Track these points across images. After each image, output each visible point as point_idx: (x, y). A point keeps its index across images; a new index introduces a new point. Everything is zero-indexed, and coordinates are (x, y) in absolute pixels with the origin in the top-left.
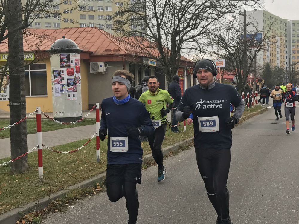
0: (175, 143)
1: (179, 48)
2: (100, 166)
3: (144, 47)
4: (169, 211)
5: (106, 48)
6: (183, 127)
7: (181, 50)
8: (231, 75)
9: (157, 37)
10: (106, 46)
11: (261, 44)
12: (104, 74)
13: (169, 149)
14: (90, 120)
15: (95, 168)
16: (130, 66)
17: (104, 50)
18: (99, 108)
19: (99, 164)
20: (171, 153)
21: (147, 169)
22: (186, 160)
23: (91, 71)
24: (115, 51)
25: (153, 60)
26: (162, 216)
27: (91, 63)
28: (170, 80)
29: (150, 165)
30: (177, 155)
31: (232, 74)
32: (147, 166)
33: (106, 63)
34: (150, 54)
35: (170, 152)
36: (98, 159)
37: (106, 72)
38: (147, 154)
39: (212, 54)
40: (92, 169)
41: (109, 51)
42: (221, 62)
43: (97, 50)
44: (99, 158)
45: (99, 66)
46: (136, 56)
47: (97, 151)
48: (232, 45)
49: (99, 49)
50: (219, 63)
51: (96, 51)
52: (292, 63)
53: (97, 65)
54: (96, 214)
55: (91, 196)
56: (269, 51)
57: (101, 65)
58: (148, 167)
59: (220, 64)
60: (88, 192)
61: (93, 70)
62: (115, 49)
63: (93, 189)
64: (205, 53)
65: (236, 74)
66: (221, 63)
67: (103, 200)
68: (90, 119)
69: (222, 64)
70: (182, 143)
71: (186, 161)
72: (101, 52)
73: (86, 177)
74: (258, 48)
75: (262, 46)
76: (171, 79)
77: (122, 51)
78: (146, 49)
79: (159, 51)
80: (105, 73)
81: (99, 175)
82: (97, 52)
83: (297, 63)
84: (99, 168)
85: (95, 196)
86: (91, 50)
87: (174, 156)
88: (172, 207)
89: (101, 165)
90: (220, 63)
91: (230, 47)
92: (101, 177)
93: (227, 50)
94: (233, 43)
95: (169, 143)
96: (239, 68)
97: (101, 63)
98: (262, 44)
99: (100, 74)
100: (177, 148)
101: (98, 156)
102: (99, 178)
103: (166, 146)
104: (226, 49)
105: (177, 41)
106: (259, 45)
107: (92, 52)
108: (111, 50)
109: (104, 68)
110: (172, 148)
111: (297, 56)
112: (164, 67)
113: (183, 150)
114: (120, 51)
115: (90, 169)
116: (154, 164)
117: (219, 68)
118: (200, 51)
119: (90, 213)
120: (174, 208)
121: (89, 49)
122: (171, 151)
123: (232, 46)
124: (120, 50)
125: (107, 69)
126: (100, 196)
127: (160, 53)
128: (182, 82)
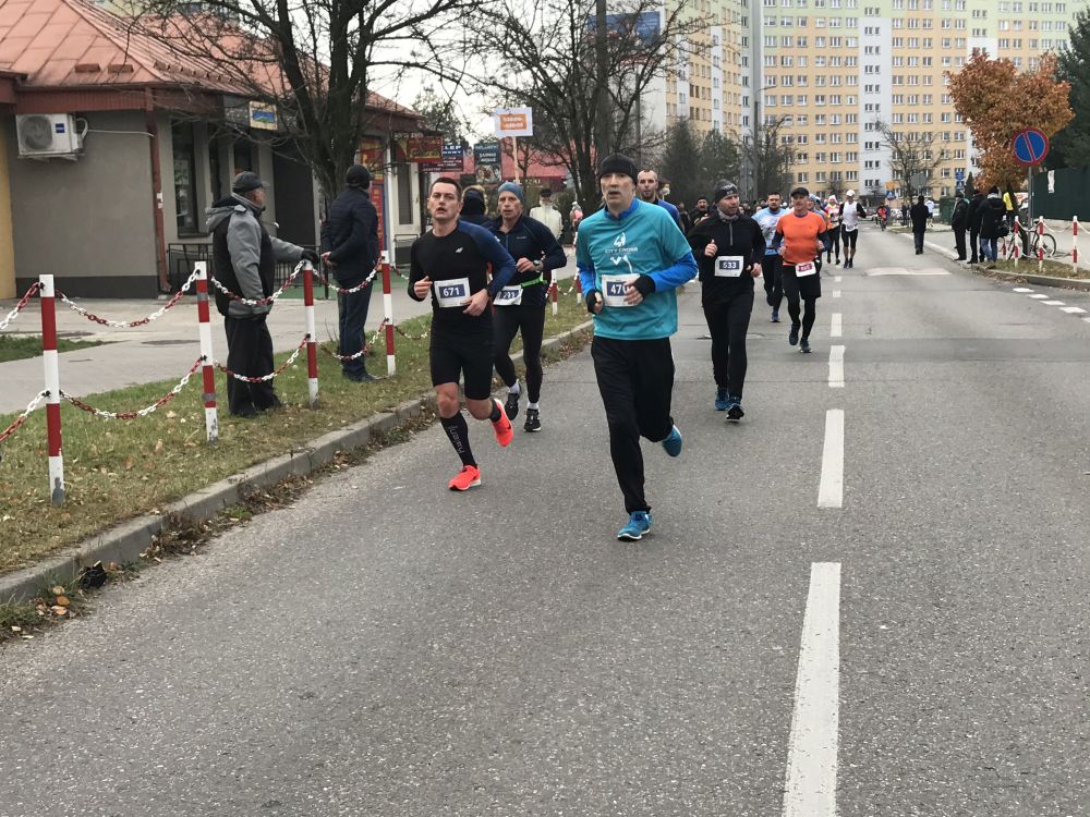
0: (354, 422)
1: (362, 64)
2: (66, 517)
3: (226, 58)
4: (336, 675)
5: (78, 60)
6: (386, 361)
7: (369, 69)
8: (556, 164)
9: (277, 19)
10: (76, 55)
11: (656, 50)
12: (72, 161)
13: (335, 445)
14: (22, 340)
15: (46, 527)
16: (175, 131)
17: (70, 66)
18: (53, 295)
19: (59, 510)
20: (342, 458)
21: (250, 520)
22: (398, 481)
23: (23, 150)
24: (114, 70)
25: (263, 105)
26: (310, 696)
27: (19, 119)
28: (331, 184)
29: (261, 507)
30: (365, 463)
31: (559, 160)
32: (249, 509)
33: (80, 120)
34: (252, 84)
35: (339, 455)
36: (57, 492)
37: (81, 150)
38: (249, 466)
39: (485, 87)
40: (35, 529)
41: (91, 72)
42: (518, 116)
43: (44, 66)
44: (62, 487)
45: (54, 129)
46: (197, 90)
47: (51, 459)
48: (556, 55)
49: (50, 65)
50: (511, 119)
51: (40, 71)
52: (766, 121)
53: (46, 123)
54: (51, 704)
55: (31, 633)
56: (687, 76)
57: (62, 125)
58: (254, 514)
59: (513, 125)
60: (19, 619)
61: (31, 144)
62: (113, 63)
63: (40, 606)
64: (458, 82)
65: (573, 162)
66: (520, 119)
67: (78, 646)
68: (23, 336)
69: (522, 125)
70: (380, 419)
71: (395, 485)
72: (58, 74)
73: (10, 563)
74: (646, 65)
75: (662, 57)
76: (333, 180)
77: (142, 71)
78: (233, 64)
79: (284, 73)
80: (79, 157)
81: (64, 552)
82: (44, 73)
83: (783, 120)
84: (60, 526)
85: (47, 634)
86: (19, 68)
87: (352, 470)
88: (346, 658)
89: (68, 515)
90: (516, 119)
91: (548, 59)
92: (68, 559)
93: (539, 74)
94: (560, 47)
95: (332, 419)
96: (583, 139)
97: (62, 119)
98: (662, 50)
99: (59, 162)
100: (366, 438)
101: (57, 480)
102: (61, 563)
103: (322, 433)
104: (535, 69)
105: (352, 33)
106: (650, 56)
107: (24, 77)
108: (96, 69)
109: (75, 136)
110: (346, 439)
111: (783, 97)
112: (307, 135)
113: (385, 444)
114: (132, 70)
115: (23, 529)
116: (277, 501)
117: (510, 138)
118: (440, 74)
119: (31, 699)
120: (354, 664)
121: (13, 63)
122: (341, 450)
123: (554, 59)
124: (136, 67)
125: (84, 141)
126: (69, 631)
127: (290, 81)
128: (376, 192)
